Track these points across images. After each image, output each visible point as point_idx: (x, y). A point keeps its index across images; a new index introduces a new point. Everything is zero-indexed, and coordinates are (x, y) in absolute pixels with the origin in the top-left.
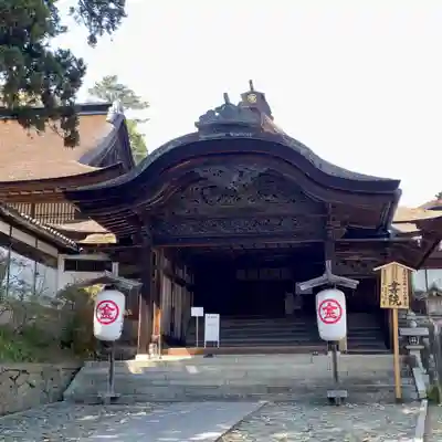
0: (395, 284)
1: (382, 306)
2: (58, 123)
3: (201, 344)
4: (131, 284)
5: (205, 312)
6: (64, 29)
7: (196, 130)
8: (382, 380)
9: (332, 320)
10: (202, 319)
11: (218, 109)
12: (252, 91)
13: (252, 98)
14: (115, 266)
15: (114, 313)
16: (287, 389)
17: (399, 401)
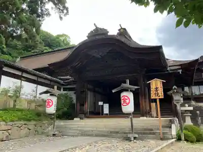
0: (157, 88)
1: (152, 98)
5: (103, 103)
7: (87, 38)
9: (125, 104)
11: (94, 30)
12: (122, 28)
13: (122, 30)
17: (161, 139)
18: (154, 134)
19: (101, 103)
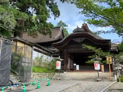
1: (107, 63)
2: (49, 34)
3: (76, 70)
4: (62, 60)
6: (51, 17)
8: (109, 77)
10: (76, 66)
11: (76, 29)
12: (84, 24)
14: (59, 56)
15: (58, 65)
16: (90, 79)
17: (111, 81)
18: (107, 79)
19: (75, 65)
